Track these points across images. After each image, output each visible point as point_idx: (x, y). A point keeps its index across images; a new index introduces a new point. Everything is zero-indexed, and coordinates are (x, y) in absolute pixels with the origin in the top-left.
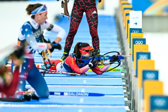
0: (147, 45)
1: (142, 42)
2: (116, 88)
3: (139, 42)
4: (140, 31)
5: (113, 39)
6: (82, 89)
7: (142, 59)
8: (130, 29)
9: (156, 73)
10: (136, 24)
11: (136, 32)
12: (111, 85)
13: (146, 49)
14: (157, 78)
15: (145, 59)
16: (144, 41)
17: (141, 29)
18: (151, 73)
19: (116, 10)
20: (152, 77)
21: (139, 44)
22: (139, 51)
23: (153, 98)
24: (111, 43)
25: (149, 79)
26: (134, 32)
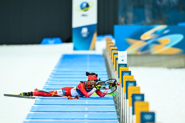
0: (132, 76)
1: (128, 74)
2: (110, 107)
3: (126, 74)
4: (125, 65)
5: (104, 72)
6: (86, 108)
7: (130, 86)
8: (119, 64)
9: (142, 96)
10: (123, 60)
11: (123, 66)
12: (108, 105)
13: (132, 79)
14: (143, 99)
15: (132, 86)
16: (130, 73)
17: (126, 64)
18: (138, 96)
19: (104, 51)
20: (139, 99)
21: (126, 75)
22: (127, 80)
23: (143, 114)
24: (103, 75)
25: (137, 100)
26: (121, 66)
